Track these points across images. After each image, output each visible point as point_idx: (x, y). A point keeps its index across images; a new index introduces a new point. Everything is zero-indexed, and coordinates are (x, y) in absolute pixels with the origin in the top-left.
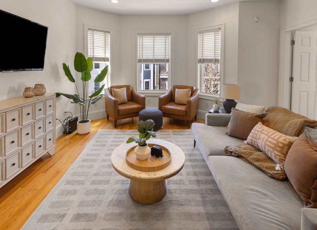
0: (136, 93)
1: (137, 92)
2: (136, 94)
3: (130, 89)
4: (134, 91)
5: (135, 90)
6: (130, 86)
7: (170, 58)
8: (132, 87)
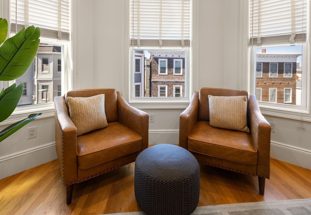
0: (127, 106)
1: (128, 102)
2: (127, 108)
3: (114, 96)
4: (122, 100)
5: (123, 98)
6: (113, 91)
7: (191, 39)
8: (118, 92)
